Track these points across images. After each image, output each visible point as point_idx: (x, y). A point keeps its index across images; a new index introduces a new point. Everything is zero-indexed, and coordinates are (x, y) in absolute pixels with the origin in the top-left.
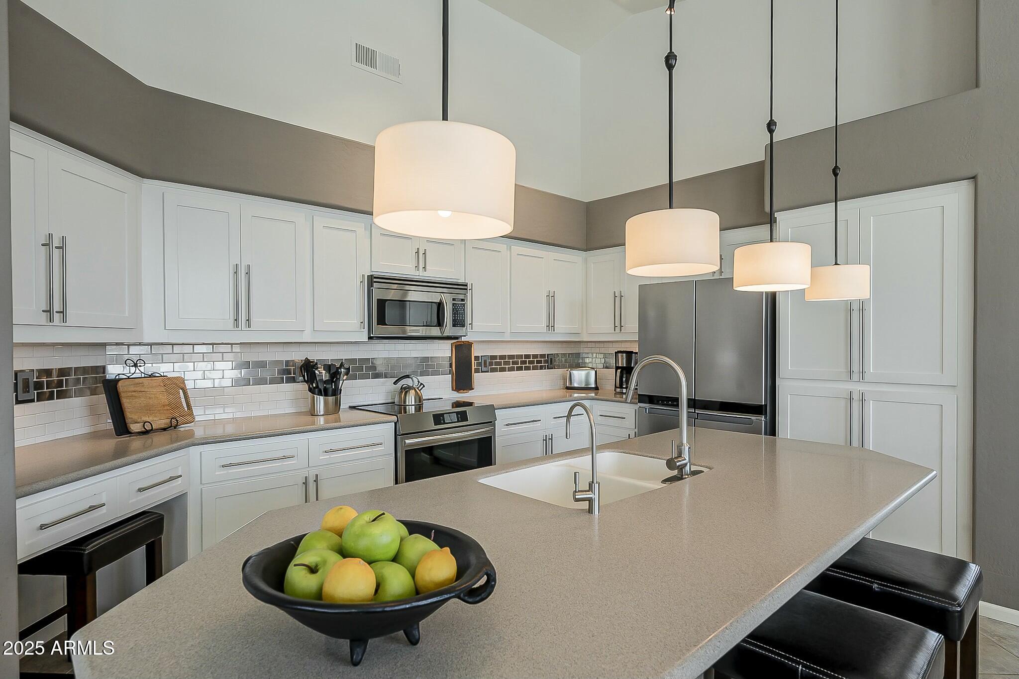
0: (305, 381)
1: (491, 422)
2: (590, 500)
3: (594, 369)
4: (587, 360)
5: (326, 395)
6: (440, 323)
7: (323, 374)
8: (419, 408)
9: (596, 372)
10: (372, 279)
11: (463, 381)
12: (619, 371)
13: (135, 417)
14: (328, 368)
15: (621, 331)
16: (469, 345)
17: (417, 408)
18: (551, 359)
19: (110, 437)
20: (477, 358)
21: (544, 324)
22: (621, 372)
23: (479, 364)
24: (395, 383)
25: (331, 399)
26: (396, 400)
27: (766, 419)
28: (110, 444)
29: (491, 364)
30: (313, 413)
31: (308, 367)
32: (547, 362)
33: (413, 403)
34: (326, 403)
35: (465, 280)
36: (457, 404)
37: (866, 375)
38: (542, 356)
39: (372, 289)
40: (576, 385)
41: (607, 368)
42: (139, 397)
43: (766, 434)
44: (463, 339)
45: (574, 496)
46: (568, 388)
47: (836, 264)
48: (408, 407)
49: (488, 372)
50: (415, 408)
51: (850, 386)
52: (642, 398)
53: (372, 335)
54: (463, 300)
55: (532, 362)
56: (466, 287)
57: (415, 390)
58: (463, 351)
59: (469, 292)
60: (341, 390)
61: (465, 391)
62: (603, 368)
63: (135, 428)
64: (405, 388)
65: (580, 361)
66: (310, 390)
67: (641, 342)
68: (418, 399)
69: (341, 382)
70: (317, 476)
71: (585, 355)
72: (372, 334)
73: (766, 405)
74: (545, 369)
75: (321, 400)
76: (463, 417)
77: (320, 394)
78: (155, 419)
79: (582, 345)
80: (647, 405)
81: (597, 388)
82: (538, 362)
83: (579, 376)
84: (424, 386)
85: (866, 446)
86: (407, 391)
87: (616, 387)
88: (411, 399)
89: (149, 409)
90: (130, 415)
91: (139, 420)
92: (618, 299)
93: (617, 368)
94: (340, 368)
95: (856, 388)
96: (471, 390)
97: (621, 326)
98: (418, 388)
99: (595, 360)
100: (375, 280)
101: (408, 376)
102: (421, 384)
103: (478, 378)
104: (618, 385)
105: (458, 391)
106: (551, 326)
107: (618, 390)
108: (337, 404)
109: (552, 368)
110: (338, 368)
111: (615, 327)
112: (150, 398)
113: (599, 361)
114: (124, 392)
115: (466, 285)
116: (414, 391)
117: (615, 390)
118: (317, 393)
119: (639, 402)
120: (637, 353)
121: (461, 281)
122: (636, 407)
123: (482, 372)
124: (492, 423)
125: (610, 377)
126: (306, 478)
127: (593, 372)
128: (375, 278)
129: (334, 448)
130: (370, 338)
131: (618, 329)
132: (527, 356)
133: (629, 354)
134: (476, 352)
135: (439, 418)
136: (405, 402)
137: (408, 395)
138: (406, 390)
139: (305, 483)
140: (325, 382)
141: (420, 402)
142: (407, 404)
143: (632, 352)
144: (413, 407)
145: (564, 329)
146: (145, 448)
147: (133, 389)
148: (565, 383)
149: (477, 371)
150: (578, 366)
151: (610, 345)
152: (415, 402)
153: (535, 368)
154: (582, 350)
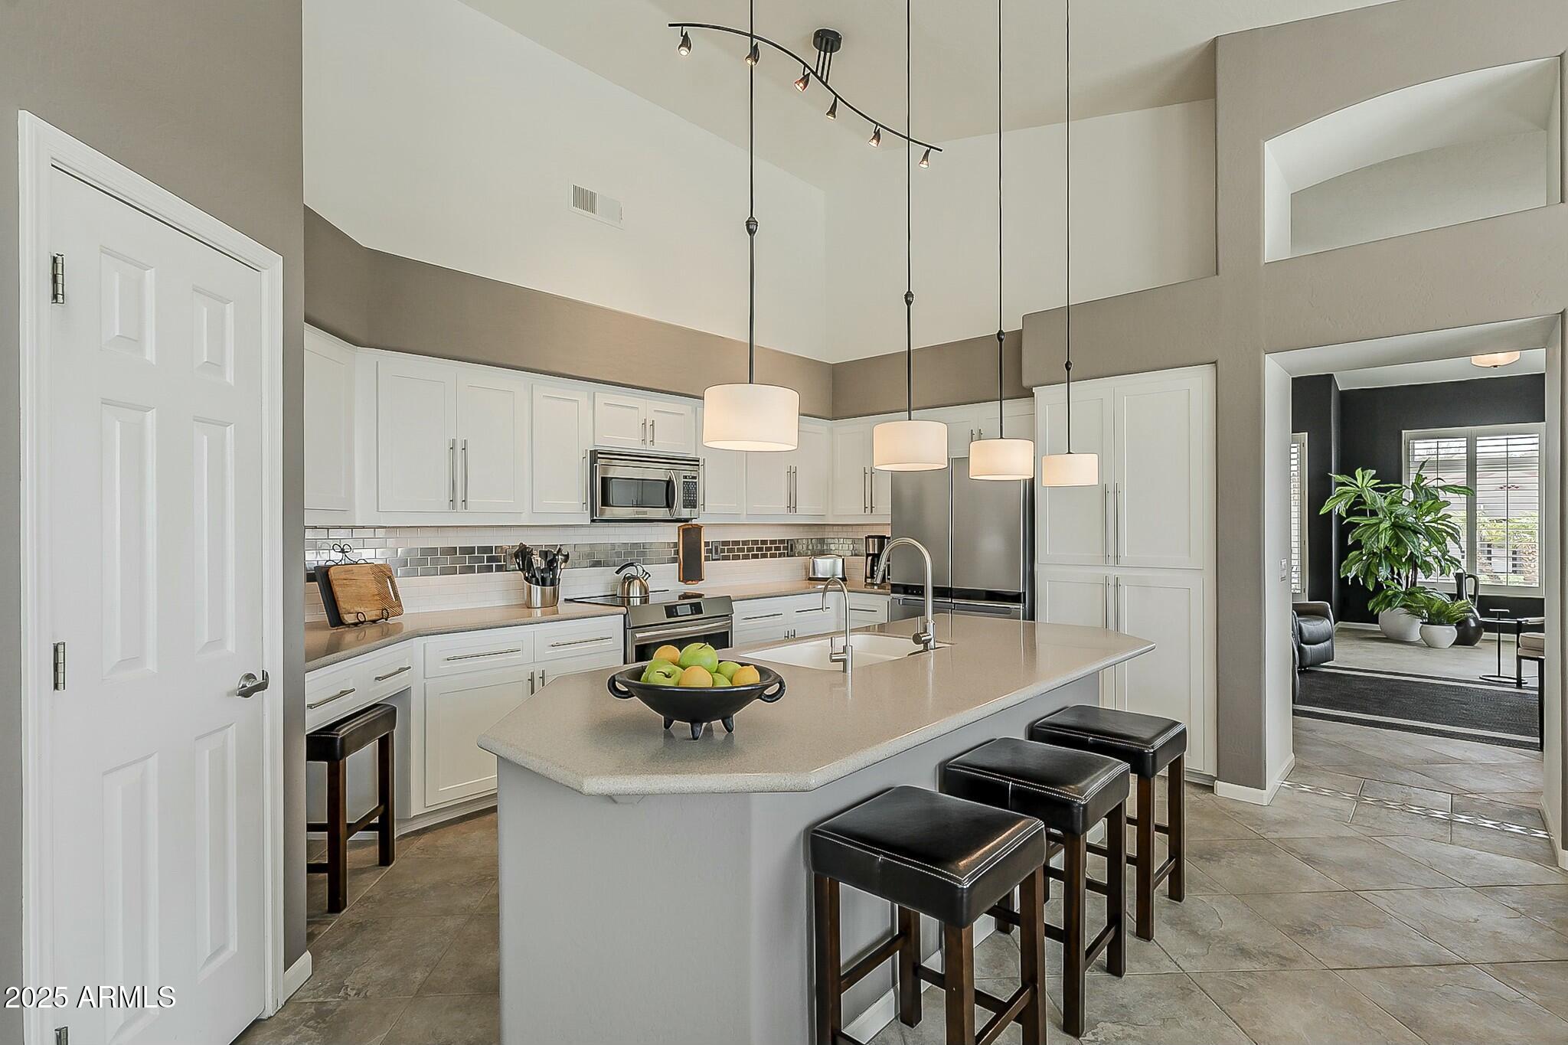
0: (520, 570)
1: (727, 615)
2: (844, 661)
3: (841, 556)
4: (833, 547)
5: (544, 584)
6: (669, 505)
7: (538, 562)
8: (645, 600)
9: (843, 560)
10: (594, 456)
11: (691, 570)
12: (870, 558)
13: (348, 607)
14: (544, 554)
15: (872, 512)
16: (698, 528)
17: (643, 601)
18: (792, 545)
19: (326, 628)
20: (707, 544)
21: (785, 504)
22: (873, 560)
23: (709, 551)
24: (617, 572)
25: (549, 589)
26: (619, 593)
27: (1025, 607)
28: (324, 636)
29: (723, 551)
30: (529, 605)
31: (523, 554)
32: (787, 549)
33: (638, 595)
34: (543, 593)
35: (696, 455)
36: (685, 596)
37: (1121, 559)
38: (782, 541)
39: (596, 466)
40: (820, 576)
41: (856, 555)
42: (350, 586)
43: (1024, 618)
44: (694, 522)
45: (831, 657)
46: (810, 579)
47: (1069, 453)
48: (631, 599)
49: (719, 560)
50: (641, 600)
51: (1105, 571)
52: (895, 588)
53: (595, 518)
54: (694, 478)
55: (769, 549)
56: (697, 463)
57: (640, 581)
58: (691, 534)
59: (701, 468)
60: (559, 580)
61: (694, 582)
62: (852, 556)
63: (349, 619)
64: (629, 578)
65: (825, 547)
66: (526, 579)
67: (893, 525)
68: (643, 591)
69: (559, 571)
70: (543, 671)
71: (830, 541)
72: (596, 516)
73: (1024, 593)
74: (784, 556)
75: (537, 590)
76: (697, 609)
77: (537, 583)
78: (367, 609)
79: (827, 529)
80: (901, 596)
81: (844, 579)
82: (777, 549)
83: (824, 566)
84: (650, 576)
85: (1121, 631)
86: (631, 582)
87: (866, 577)
88: (635, 591)
89: (360, 599)
90: (343, 605)
91: (352, 611)
92: (868, 477)
93: (868, 555)
94: (558, 554)
95: (1113, 573)
96: (700, 580)
97: (872, 507)
98: (643, 578)
99: (842, 546)
100: (599, 455)
101: (631, 564)
102: (647, 573)
103: (708, 567)
104: (868, 575)
105: (685, 583)
106: (792, 507)
107: (869, 581)
108: (555, 595)
109: (792, 556)
110: (555, 555)
111: (865, 508)
112: (361, 587)
113: (846, 548)
114: (336, 580)
115: (698, 461)
116: (638, 581)
117: (866, 581)
118: (534, 582)
119: (892, 592)
120: (889, 538)
121: (692, 456)
122: (889, 598)
123: (713, 560)
124: (728, 617)
125: (861, 565)
126: (532, 674)
127: (840, 561)
128: (600, 453)
129: (561, 642)
130: (593, 521)
131: (868, 510)
132: (764, 542)
133: (882, 538)
134: (706, 536)
135: (671, 611)
136: (628, 593)
137: (632, 584)
138: (629, 579)
139: (532, 680)
140: (542, 571)
141: (646, 593)
142: (631, 596)
143: (884, 537)
144: (638, 599)
145: (808, 510)
146: (359, 641)
147: (344, 577)
148: (808, 572)
149: (707, 559)
150: (822, 553)
151: (860, 528)
152: (640, 594)
153: (773, 556)
154: (828, 534)
